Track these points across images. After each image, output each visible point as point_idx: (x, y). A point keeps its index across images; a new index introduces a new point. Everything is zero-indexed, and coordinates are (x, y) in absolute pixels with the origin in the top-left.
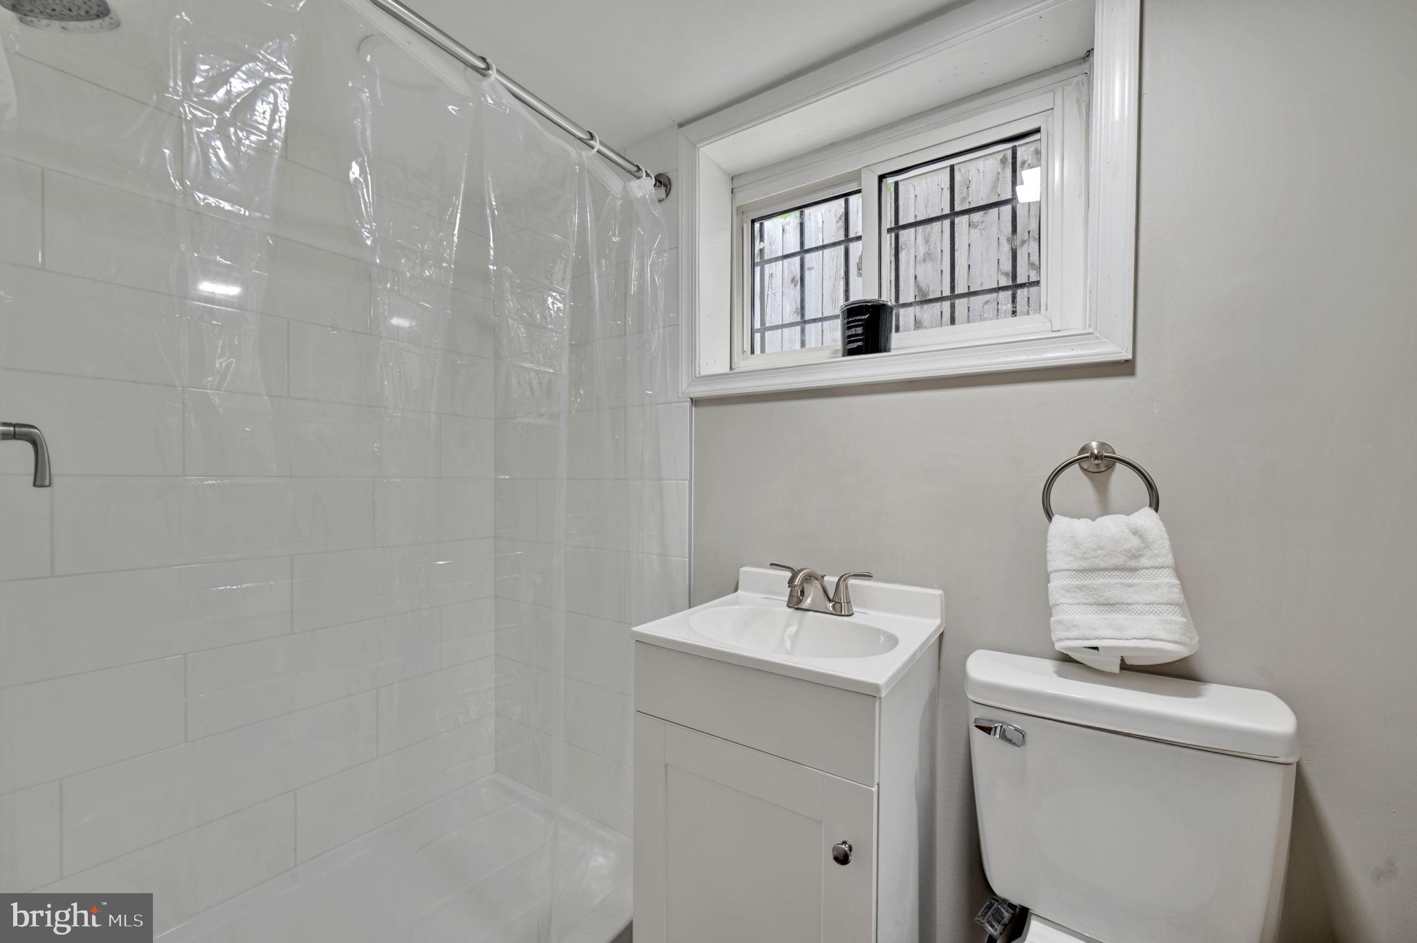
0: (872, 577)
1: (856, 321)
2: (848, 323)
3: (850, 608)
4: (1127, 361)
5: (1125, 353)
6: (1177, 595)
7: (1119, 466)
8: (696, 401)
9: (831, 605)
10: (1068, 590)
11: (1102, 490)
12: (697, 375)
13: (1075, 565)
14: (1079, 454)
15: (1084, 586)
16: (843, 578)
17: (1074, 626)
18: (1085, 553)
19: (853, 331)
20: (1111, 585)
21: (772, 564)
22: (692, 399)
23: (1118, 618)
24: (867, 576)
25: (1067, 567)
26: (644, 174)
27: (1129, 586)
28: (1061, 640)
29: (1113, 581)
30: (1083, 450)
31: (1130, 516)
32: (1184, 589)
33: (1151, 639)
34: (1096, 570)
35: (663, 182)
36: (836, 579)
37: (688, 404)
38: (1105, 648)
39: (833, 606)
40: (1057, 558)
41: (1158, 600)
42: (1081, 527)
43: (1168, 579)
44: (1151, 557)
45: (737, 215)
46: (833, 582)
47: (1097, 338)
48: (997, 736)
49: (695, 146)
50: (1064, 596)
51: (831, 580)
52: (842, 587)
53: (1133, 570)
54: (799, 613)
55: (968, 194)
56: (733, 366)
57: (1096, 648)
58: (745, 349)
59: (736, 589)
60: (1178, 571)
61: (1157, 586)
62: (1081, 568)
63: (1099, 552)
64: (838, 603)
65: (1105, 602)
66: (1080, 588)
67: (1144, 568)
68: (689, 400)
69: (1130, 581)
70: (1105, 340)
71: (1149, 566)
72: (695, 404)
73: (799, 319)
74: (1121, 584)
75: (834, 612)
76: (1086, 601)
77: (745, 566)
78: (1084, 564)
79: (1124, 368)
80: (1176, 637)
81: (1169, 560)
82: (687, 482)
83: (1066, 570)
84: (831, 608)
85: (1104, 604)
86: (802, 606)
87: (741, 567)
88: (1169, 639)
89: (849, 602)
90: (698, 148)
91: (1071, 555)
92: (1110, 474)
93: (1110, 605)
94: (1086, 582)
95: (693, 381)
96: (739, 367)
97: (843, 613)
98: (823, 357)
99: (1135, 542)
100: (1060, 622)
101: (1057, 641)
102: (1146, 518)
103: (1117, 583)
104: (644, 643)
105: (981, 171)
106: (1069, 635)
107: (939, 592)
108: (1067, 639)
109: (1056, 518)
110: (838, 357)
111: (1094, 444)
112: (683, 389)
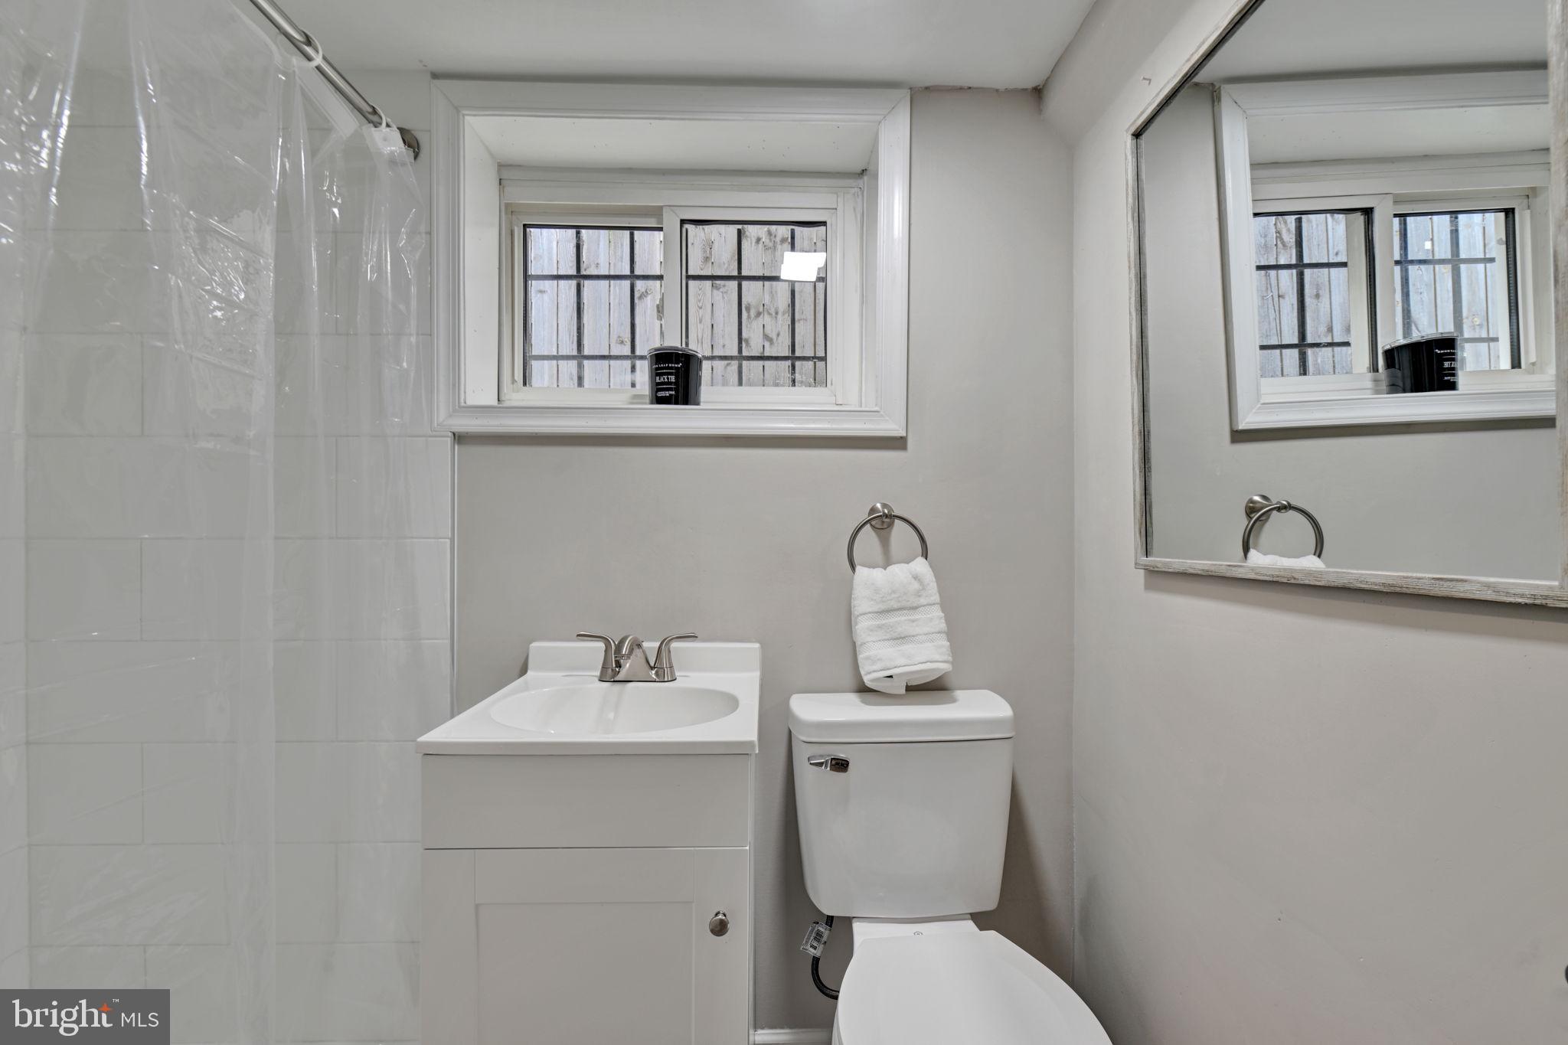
0: (696, 637)
1: (668, 368)
2: (657, 369)
3: (672, 673)
4: (901, 437)
5: (901, 431)
6: (943, 626)
7: (897, 522)
8: (459, 437)
9: (654, 672)
10: (871, 630)
11: (885, 543)
12: (463, 404)
13: (876, 608)
14: (870, 514)
15: (883, 625)
16: (665, 643)
17: (878, 660)
18: (883, 597)
19: (665, 379)
20: (900, 622)
21: (578, 635)
22: (454, 434)
23: (908, 648)
24: (692, 637)
25: (870, 610)
26: (384, 124)
27: (913, 621)
28: (870, 673)
29: (903, 618)
30: (873, 510)
31: (910, 564)
32: (948, 620)
33: (931, 662)
34: (891, 610)
35: (410, 141)
36: (657, 644)
37: (449, 440)
38: (897, 675)
39: (657, 674)
40: (862, 603)
41: (933, 630)
42: (878, 575)
43: (937, 613)
44: (927, 596)
45: (506, 213)
46: (654, 648)
47: (882, 416)
48: (829, 769)
49: (458, 112)
50: (869, 635)
51: (651, 646)
52: (664, 654)
53: (915, 608)
54: (617, 687)
55: (711, 253)
56: (502, 398)
57: (891, 677)
58: (516, 378)
59: (524, 671)
60: (944, 605)
61: (931, 619)
62: (880, 610)
63: (893, 596)
64: (660, 669)
65: (898, 636)
66: (880, 627)
67: (921, 606)
68: (450, 434)
69: (912, 618)
70: (887, 418)
71: (925, 603)
72: (458, 440)
73: (575, 353)
74: (909, 620)
75: (657, 680)
76: (884, 637)
77: (534, 641)
78: (882, 607)
79: (897, 443)
80: (945, 658)
81: (936, 598)
82: (448, 541)
83: (870, 613)
84: (654, 676)
85: (897, 639)
86: (620, 677)
87: (531, 643)
88: (940, 660)
89: (671, 667)
90: (464, 115)
91: (872, 600)
92: (890, 531)
93: (901, 639)
94: (884, 622)
95: (454, 411)
96: (510, 400)
97: (666, 680)
98: (619, 400)
99: (916, 585)
100: (868, 658)
101: (866, 675)
102: (920, 565)
103: (906, 620)
104: (434, 755)
105: (723, 235)
106: (875, 667)
107: (757, 645)
108: (874, 671)
109: (858, 568)
110: (645, 403)
111: (879, 506)
112: (441, 420)
